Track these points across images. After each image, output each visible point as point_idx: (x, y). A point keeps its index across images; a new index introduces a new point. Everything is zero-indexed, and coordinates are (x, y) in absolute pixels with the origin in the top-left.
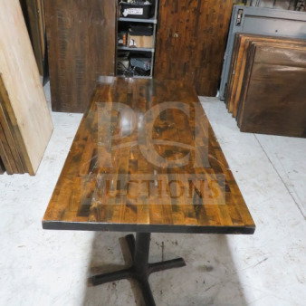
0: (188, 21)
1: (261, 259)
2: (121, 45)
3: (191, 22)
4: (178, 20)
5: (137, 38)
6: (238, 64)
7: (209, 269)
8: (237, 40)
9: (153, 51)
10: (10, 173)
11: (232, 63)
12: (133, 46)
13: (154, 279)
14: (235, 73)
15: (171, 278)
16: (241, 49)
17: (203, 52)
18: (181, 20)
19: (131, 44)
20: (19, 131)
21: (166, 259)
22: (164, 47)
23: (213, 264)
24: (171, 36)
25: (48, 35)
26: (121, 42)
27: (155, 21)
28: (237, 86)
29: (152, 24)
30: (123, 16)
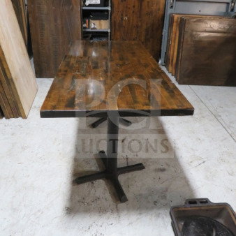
0: (134, 7)
1: (200, 162)
2: (85, 28)
3: (136, 7)
4: (127, 7)
5: (97, 22)
6: (173, 36)
7: (163, 170)
8: (172, 18)
9: (109, 31)
10: (7, 118)
11: (169, 36)
12: (94, 28)
13: (122, 178)
14: (171, 43)
15: (135, 177)
16: (175, 24)
17: (147, 30)
18: (129, 6)
19: (93, 26)
20: (13, 82)
21: (130, 164)
22: (117, 27)
23: (165, 167)
24: (122, 19)
25: (30, 19)
26: (85, 25)
27: (109, 8)
28: (174, 51)
29: (107, 11)
30: (85, 6)
